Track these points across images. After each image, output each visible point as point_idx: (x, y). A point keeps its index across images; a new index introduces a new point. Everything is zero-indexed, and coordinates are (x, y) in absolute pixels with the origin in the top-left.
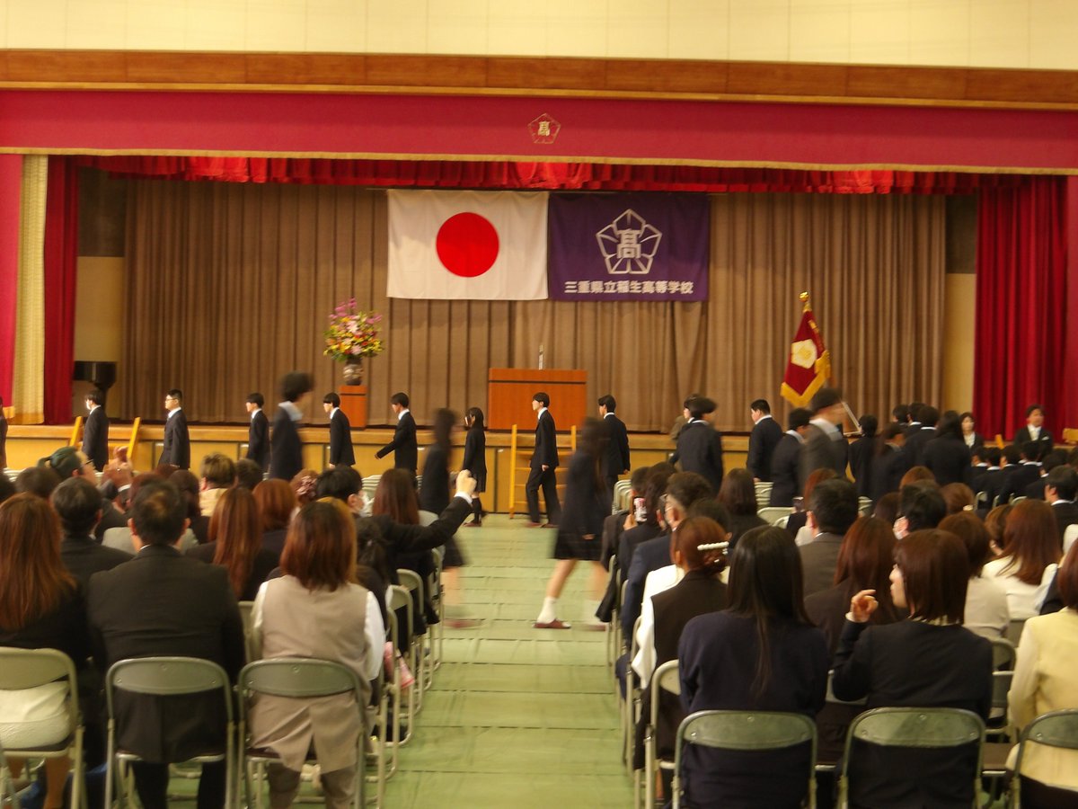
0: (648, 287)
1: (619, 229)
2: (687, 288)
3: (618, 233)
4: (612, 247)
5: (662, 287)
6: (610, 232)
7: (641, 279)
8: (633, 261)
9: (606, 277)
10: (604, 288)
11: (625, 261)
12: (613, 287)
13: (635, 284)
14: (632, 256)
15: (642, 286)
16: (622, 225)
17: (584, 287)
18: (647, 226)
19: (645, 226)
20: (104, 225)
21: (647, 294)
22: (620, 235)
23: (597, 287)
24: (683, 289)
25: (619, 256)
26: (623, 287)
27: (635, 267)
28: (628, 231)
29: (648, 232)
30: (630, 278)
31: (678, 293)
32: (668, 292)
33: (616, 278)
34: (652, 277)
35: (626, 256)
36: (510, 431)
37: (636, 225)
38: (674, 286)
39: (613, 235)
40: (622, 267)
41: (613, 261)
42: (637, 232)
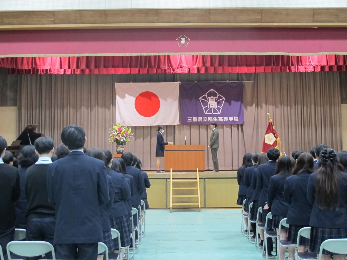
0: (221, 119)
1: (208, 96)
2: (236, 119)
3: (208, 98)
4: (205, 104)
5: (226, 119)
6: (205, 98)
7: (217, 116)
8: (214, 109)
9: (203, 115)
10: (203, 119)
11: (211, 109)
12: (206, 119)
13: (215, 118)
14: (214, 107)
15: (218, 119)
16: (209, 95)
17: (195, 119)
18: (219, 95)
19: (218, 95)
20: (9, 94)
21: (221, 122)
22: (209, 99)
23: (200, 119)
24: (235, 119)
25: (209, 107)
26: (210, 119)
27: (215, 111)
28: (212, 97)
29: (220, 98)
30: (213, 116)
31: (233, 121)
32: (229, 121)
33: (207, 116)
34: (222, 115)
35: (211, 107)
36: (169, 171)
37: (215, 95)
38: (231, 119)
39: (206, 99)
40: (210, 111)
41: (206, 109)
42: (216, 98)
